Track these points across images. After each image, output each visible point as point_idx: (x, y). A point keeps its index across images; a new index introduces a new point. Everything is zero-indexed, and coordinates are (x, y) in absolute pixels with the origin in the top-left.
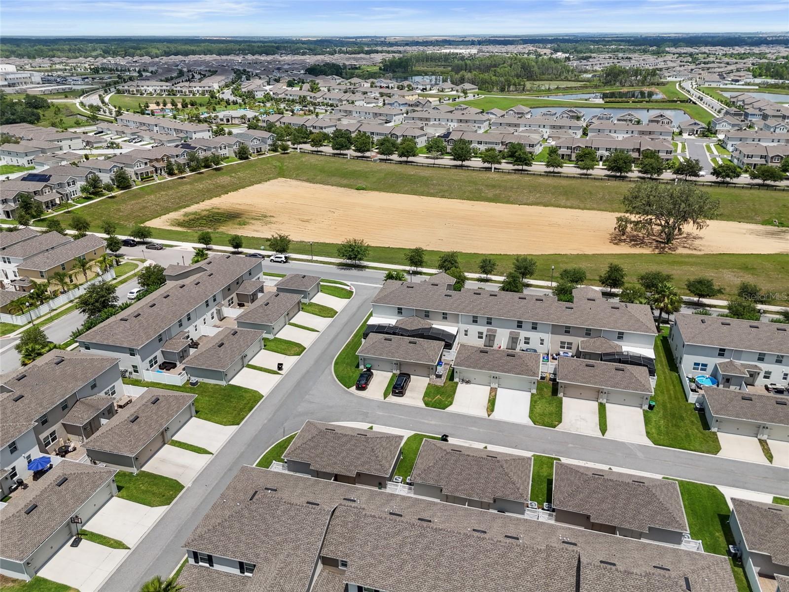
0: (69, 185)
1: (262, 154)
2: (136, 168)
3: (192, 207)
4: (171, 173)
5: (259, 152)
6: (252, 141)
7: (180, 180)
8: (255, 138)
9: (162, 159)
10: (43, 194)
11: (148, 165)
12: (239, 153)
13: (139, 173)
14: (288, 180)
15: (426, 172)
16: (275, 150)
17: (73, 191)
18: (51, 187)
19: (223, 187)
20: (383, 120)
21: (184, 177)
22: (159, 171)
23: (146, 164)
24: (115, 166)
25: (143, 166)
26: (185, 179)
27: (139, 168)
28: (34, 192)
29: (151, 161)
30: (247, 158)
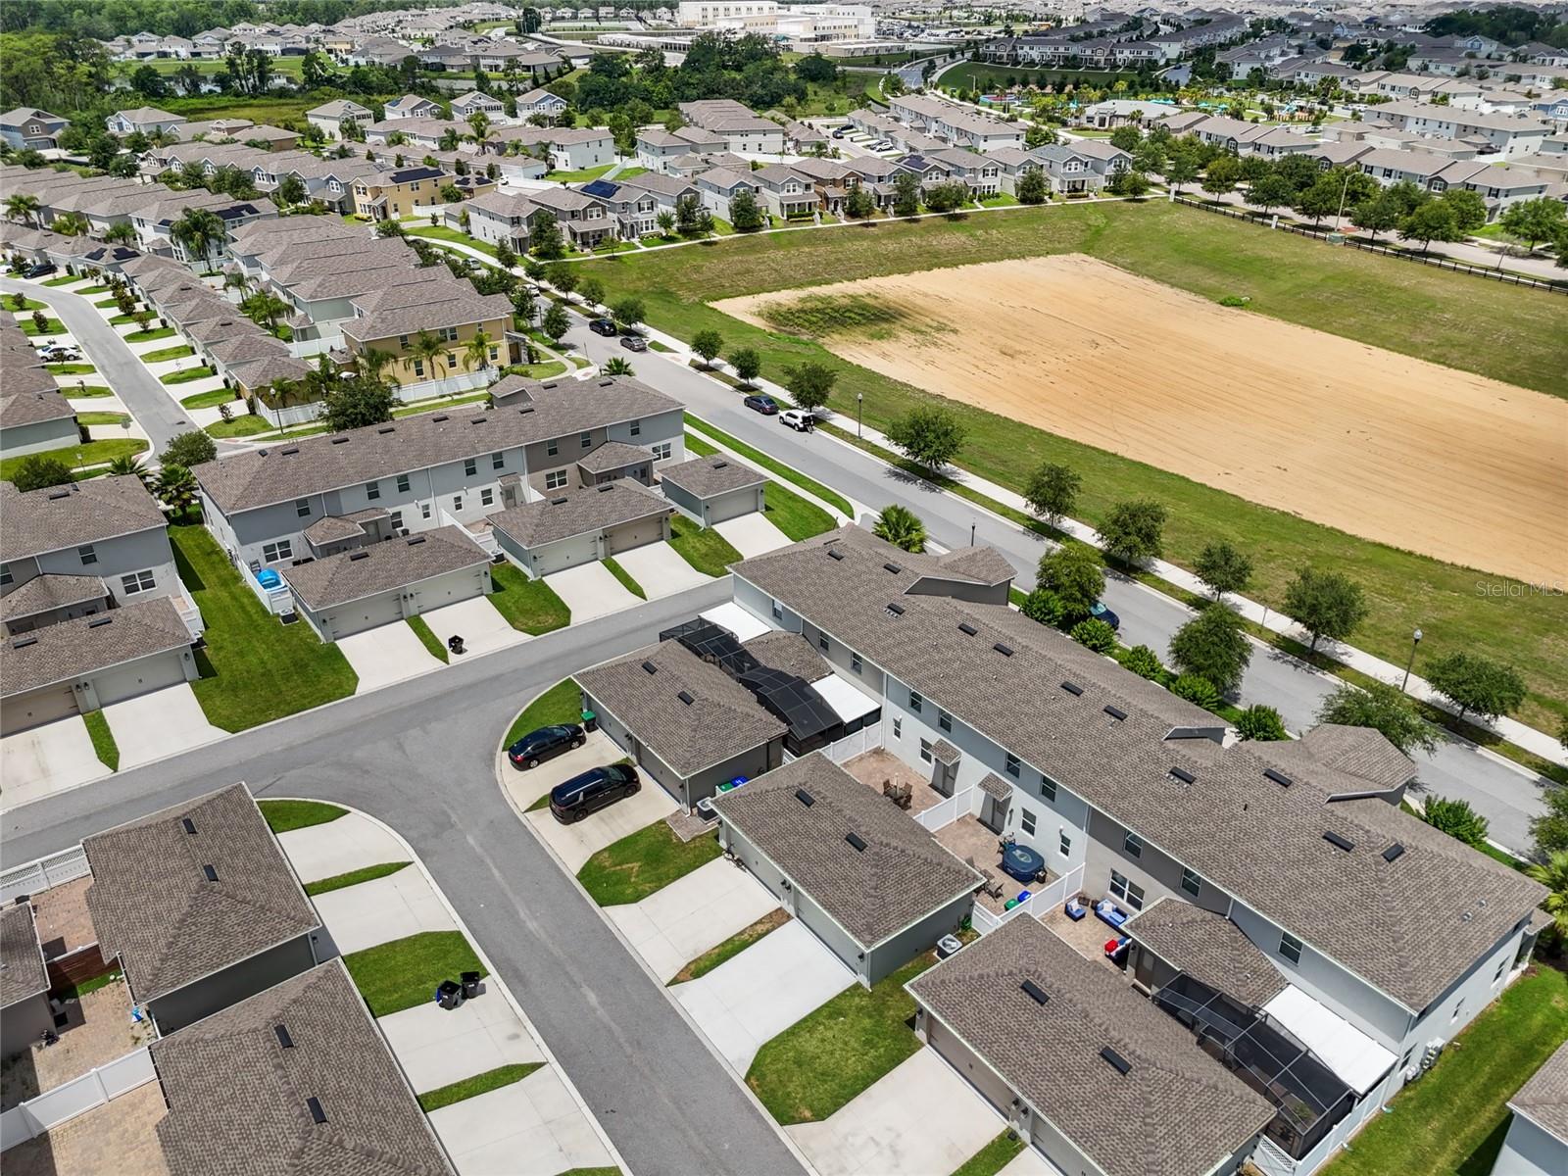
0: (640, 209)
1: (1080, 197)
2: (784, 193)
3: (837, 285)
4: (852, 213)
5: (1075, 191)
6: (1065, 165)
7: (859, 229)
8: (1075, 159)
9: (844, 181)
10: (585, 218)
11: (812, 191)
12: (1022, 189)
13: (785, 203)
14: (1092, 259)
15: (1449, 286)
16: (1115, 191)
17: (647, 222)
18: (603, 207)
19: (936, 255)
20: (1476, 145)
21: (874, 225)
22: (832, 207)
23: (808, 187)
24: (742, 184)
25: (800, 191)
26: (873, 229)
27: (792, 193)
28: (572, 212)
29: (820, 182)
30: (1040, 201)
